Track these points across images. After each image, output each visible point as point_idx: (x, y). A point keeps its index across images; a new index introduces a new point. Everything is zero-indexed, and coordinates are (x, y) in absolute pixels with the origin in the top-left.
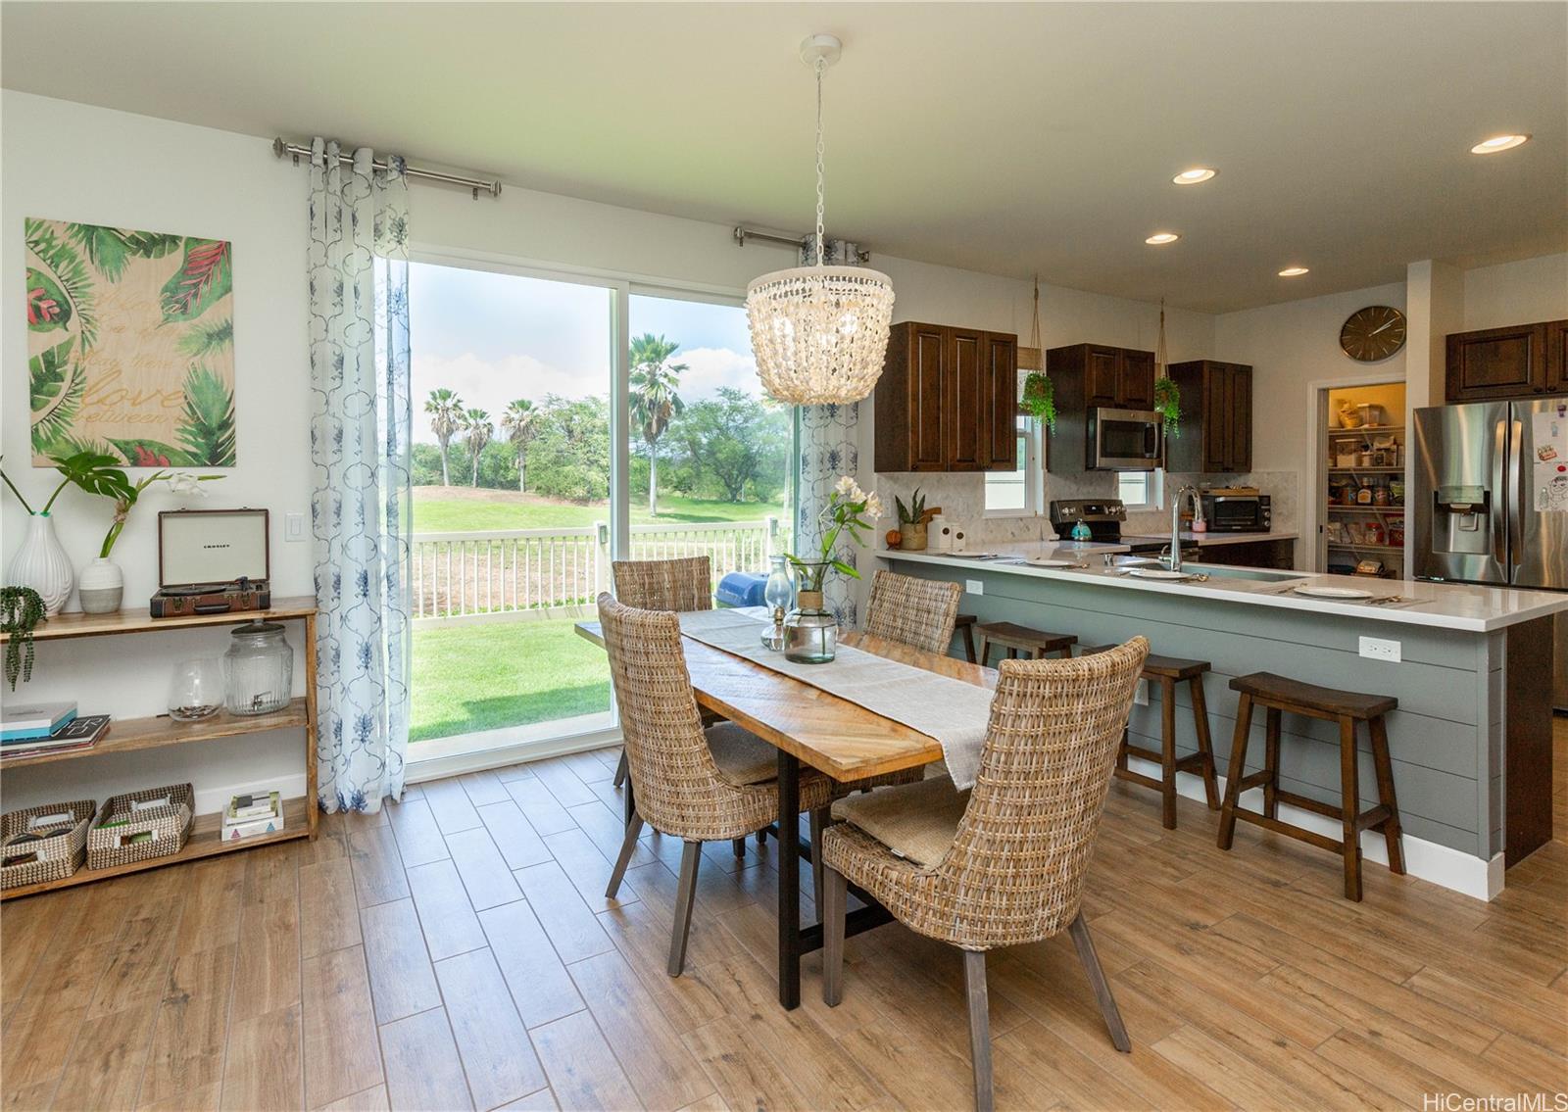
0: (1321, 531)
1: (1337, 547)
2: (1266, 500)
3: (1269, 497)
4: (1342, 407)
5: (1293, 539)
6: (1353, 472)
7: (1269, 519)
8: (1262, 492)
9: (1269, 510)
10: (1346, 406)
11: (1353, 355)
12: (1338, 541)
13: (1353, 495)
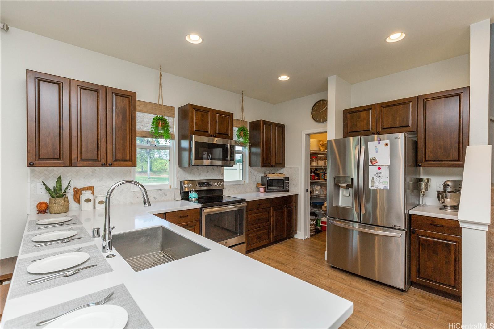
0: (307, 191)
1: (319, 196)
2: (287, 179)
3: (288, 177)
4: (320, 143)
5: (297, 195)
6: (323, 168)
7: (288, 187)
8: (287, 176)
9: (288, 183)
10: (321, 142)
11: (315, 120)
12: (319, 193)
13: (323, 176)
